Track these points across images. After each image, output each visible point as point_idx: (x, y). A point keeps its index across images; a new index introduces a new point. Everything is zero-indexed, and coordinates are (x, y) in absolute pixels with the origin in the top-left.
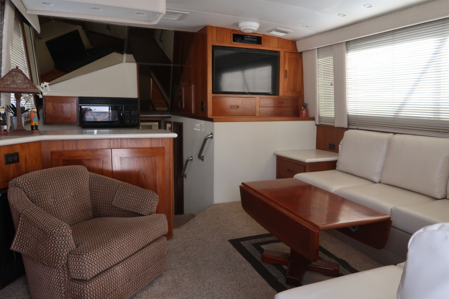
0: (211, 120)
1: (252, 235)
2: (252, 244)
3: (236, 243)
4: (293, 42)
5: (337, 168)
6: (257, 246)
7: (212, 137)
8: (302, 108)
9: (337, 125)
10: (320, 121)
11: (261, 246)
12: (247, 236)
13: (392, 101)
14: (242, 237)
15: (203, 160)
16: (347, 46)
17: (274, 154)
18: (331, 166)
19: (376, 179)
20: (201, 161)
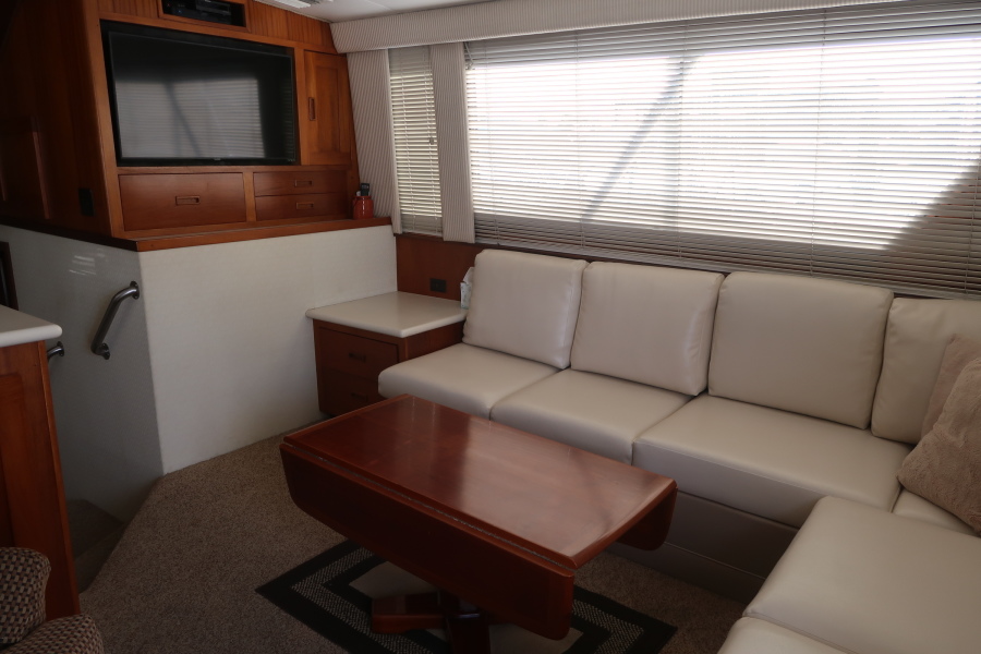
0: (132, 246)
1: (313, 555)
2: (326, 585)
3: (280, 591)
4: (324, 27)
5: (465, 340)
6: (340, 586)
7: (136, 295)
8: (358, 194)
9: (449, 236)
10: (403, 226)
11: (352, 584)
12: (300, 561)
13: (577, 188)
14: (288, 568)
15: (107, 356)
16: (466, 51)
17: (308, 317)
18: (453, 335)
19: (561, 362)
20: (102, 358)
